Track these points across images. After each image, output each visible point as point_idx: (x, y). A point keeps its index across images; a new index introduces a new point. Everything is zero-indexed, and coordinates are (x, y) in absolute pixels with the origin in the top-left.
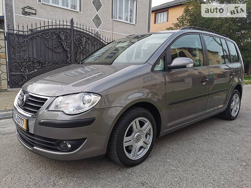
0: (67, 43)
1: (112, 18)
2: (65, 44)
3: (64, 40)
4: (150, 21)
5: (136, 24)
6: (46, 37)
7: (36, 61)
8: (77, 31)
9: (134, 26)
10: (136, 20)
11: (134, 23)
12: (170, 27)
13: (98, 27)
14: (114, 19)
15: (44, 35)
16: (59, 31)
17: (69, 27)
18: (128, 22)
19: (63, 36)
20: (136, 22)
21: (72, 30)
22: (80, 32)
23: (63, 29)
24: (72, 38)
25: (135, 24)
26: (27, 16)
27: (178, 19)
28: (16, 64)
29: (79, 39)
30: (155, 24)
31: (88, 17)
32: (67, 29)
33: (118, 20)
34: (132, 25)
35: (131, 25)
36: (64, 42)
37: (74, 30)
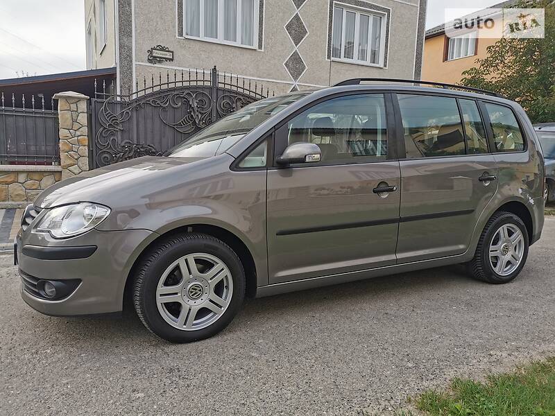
0: (202, 114)
1: (329, 57)
2: (200, 116)
3: (196, 109)
4: (421, 58)
5: (385, 66)
6: (162, 105)
7: (142, 150)
8: (224, 90)
9: (381, 70)
10: (386, 58)
11: (381, 64)
12: (472, 69)
13: (296, 79)
14: (332, 59)
15: (158, 102)
16: (187, 91)
17: (207, 84)
18: (368, 62)
19: (195, 101)
20: (385, 62)
21: (214, 89)
22: (230, 91)
23: (197, 87)
24: (213, 104)
25: (382, 66)
26: (155, 65)
27: (490, 47)
28: (105, 155)
29: (228, 106)
30: (446, 63)
31: (275, 59)
32: (203, 88)
33: (343, 59)
34: (375, 69)
35: (372, 69)
36: (197, 113)
37: (218, 89)
